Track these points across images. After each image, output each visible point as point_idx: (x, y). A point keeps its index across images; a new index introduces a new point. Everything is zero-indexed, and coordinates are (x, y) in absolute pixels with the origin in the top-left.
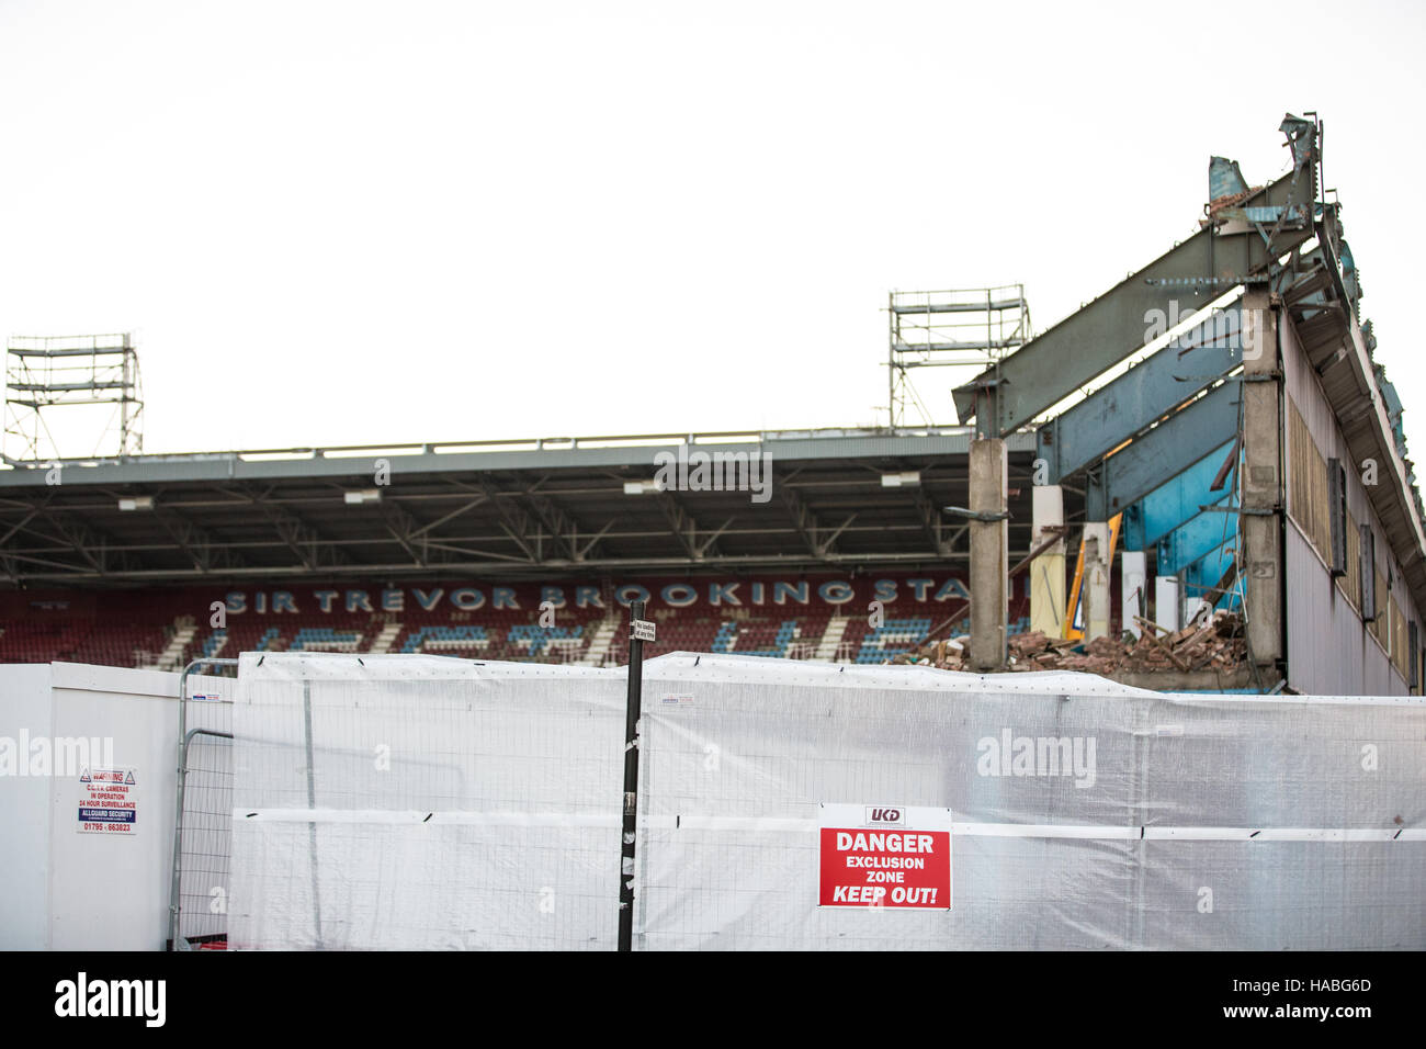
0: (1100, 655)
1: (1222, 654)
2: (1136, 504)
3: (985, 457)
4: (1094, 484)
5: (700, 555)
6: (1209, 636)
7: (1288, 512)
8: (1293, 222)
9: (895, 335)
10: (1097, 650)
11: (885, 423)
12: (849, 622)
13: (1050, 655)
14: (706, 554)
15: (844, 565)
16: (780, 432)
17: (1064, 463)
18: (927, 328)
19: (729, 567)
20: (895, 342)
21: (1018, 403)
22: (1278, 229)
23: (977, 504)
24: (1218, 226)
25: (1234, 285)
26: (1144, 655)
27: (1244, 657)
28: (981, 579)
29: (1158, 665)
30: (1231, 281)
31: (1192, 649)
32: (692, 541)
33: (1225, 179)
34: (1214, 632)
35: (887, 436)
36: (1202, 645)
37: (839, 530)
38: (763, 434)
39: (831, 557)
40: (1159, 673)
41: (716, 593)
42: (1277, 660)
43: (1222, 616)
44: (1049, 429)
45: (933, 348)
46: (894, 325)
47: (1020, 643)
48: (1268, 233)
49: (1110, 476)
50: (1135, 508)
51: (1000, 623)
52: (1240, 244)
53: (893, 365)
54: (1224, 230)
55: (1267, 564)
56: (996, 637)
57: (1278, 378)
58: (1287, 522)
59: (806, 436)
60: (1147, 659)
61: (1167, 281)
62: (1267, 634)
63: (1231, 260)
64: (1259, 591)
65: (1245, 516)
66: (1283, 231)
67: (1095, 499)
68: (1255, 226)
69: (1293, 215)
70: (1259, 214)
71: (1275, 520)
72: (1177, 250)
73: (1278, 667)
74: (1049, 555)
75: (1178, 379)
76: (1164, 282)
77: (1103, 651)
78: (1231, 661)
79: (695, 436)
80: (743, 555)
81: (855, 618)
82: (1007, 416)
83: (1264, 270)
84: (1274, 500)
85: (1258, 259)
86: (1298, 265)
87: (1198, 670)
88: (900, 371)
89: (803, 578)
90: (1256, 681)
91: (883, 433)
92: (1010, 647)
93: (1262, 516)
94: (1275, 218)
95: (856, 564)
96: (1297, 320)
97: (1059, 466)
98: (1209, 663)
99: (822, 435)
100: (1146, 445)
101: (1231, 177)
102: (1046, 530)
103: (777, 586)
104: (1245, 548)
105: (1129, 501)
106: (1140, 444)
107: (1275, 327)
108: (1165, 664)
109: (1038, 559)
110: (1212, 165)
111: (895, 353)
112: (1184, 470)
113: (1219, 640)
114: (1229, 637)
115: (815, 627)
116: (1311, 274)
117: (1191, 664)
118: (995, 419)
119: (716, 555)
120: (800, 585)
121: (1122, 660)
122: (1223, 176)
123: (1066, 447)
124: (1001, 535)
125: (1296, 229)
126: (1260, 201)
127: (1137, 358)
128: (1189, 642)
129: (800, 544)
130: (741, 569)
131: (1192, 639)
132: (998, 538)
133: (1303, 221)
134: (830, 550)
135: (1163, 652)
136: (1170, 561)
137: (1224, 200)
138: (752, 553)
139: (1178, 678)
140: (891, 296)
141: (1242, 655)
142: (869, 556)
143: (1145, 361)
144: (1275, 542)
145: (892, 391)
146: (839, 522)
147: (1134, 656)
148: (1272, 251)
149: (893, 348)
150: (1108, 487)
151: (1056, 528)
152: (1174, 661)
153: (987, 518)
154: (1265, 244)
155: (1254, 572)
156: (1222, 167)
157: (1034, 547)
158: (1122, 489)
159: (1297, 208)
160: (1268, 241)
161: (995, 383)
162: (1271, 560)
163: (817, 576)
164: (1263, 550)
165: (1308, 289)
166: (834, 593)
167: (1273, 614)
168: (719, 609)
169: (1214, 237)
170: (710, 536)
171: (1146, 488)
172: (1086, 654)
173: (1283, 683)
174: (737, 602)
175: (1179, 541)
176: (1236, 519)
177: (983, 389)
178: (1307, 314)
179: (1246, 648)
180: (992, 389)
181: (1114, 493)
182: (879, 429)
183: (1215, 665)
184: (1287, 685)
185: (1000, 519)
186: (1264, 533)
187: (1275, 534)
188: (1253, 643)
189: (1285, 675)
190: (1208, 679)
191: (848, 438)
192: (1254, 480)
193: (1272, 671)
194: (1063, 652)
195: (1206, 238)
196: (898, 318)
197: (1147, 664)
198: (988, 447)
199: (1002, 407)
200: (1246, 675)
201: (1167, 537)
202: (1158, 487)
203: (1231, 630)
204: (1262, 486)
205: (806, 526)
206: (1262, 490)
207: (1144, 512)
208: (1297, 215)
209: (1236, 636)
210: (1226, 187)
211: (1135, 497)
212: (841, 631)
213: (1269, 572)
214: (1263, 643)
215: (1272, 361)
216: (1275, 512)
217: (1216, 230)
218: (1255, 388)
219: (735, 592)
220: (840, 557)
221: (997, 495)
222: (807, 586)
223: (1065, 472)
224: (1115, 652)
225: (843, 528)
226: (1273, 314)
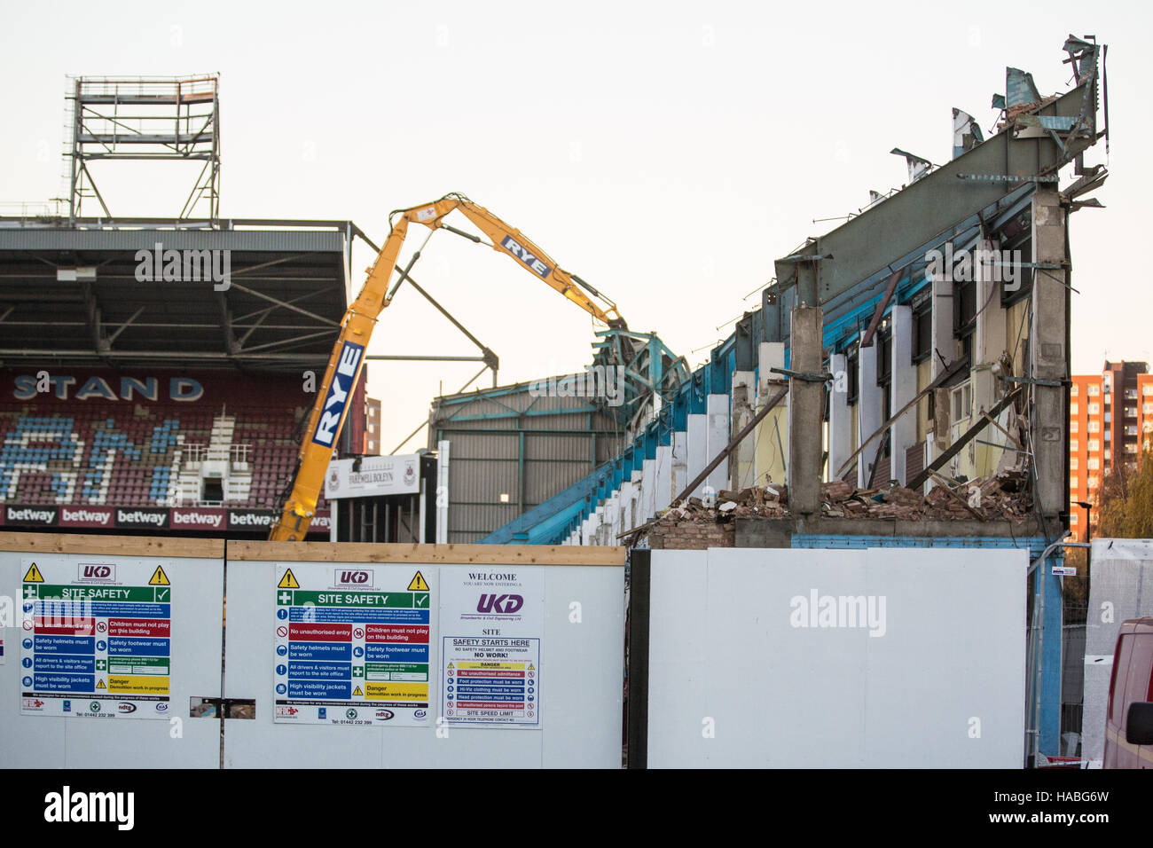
0: (901, 504)
1: (1010, 506)
3: (808, 324)
8: (1083, 131)
10: (898, 499)
13: (856, 503)
21: (834, 276)
22: (1073, 138)
24: (1017, 130)
25: (1026, 183)
26: (945, 505)
27: (1031, 509)
29: (959, 513)
30: (1023, 179)
31: (984, 501)
33: (1019, 89)
34: (999, 486)
40: (959, 521)
42: (1060, 513)
43: (1009, 472)
48: (1063, 139)
52: (1033, 147)
54: (1022, 134)
55: (1054, 429)
56: (816, 485)
57: (1066, 267)
60: (947, 509)
61: (976, 177)
62: (1053, 490)
63: (1023, 161)
64: (1047, 452)
66: (1075, 139)
68: (1050, 132)
70: (1051, 123)
71: (1062, 390)
73: (1061, 520)
76: (973, 177)
78: (1019, 512)
82: (824, 287)
83: (1053, 171)
84: (1062, 374)
87: (993, 519)
90: (1042, 531)
93: (1052, 387)
94: (1068, 127)
98: (1002, 514)
101: (1025, 87)
104: (1036, 415)
107: (1062, 222)
108: (964, 513)
110: (1009, 75)
113: (1005, 494)
114: (1015, 491)
117: (987, 514)
118: (816, 289)
121: (925, 509)
122: (1018, 86)
124: (820, 395)
125: (1083, 138)
126: (1052, 110)
132: (819, 397)
133: (1090, 132)
135: (963, 503)
137: (1020, 108)
139: (977, 526)
141: (1028, 505)
144: (1061, 410)
147: (935, 506)
148: (1067, 155)
152: (972, 511)
153: (810, 379)
154: (1059, 150)
155: (1044, 435)
156: (1016, 76)
159: (1082, 119)
160: (1064, 148)
162: (1057, 425)
164: (1051, 417)
167: (1058, 472)
169: (1013, 140)
172: (887, 502)
173: (1066, 533)
179: (1032, 501)
183: (1007, 516)
185: (821, 380)
186: (1052, 401)
187: (1061, 404)
188: (1040, 497)
189: (1067, 526)
190: (1002, 528)
192: (1045, 356)
193: (1056, 522)
194: (865, 499)
195: (1004, 140)
197: (947, 513)
198: (810, 314)
199: (821, 279)
200: (1034, 525)
204: (1050, 361)
206: (1050, 364)
210: (1021, 96)
213: (1055, 436)
214: (1050, 498)
215: (1061, 252)
216: (1063, 383)
217: (1015, 133)
218: (1046, 274)
221: (818, 358)
224: (917, 502)
226: (1062, 210)
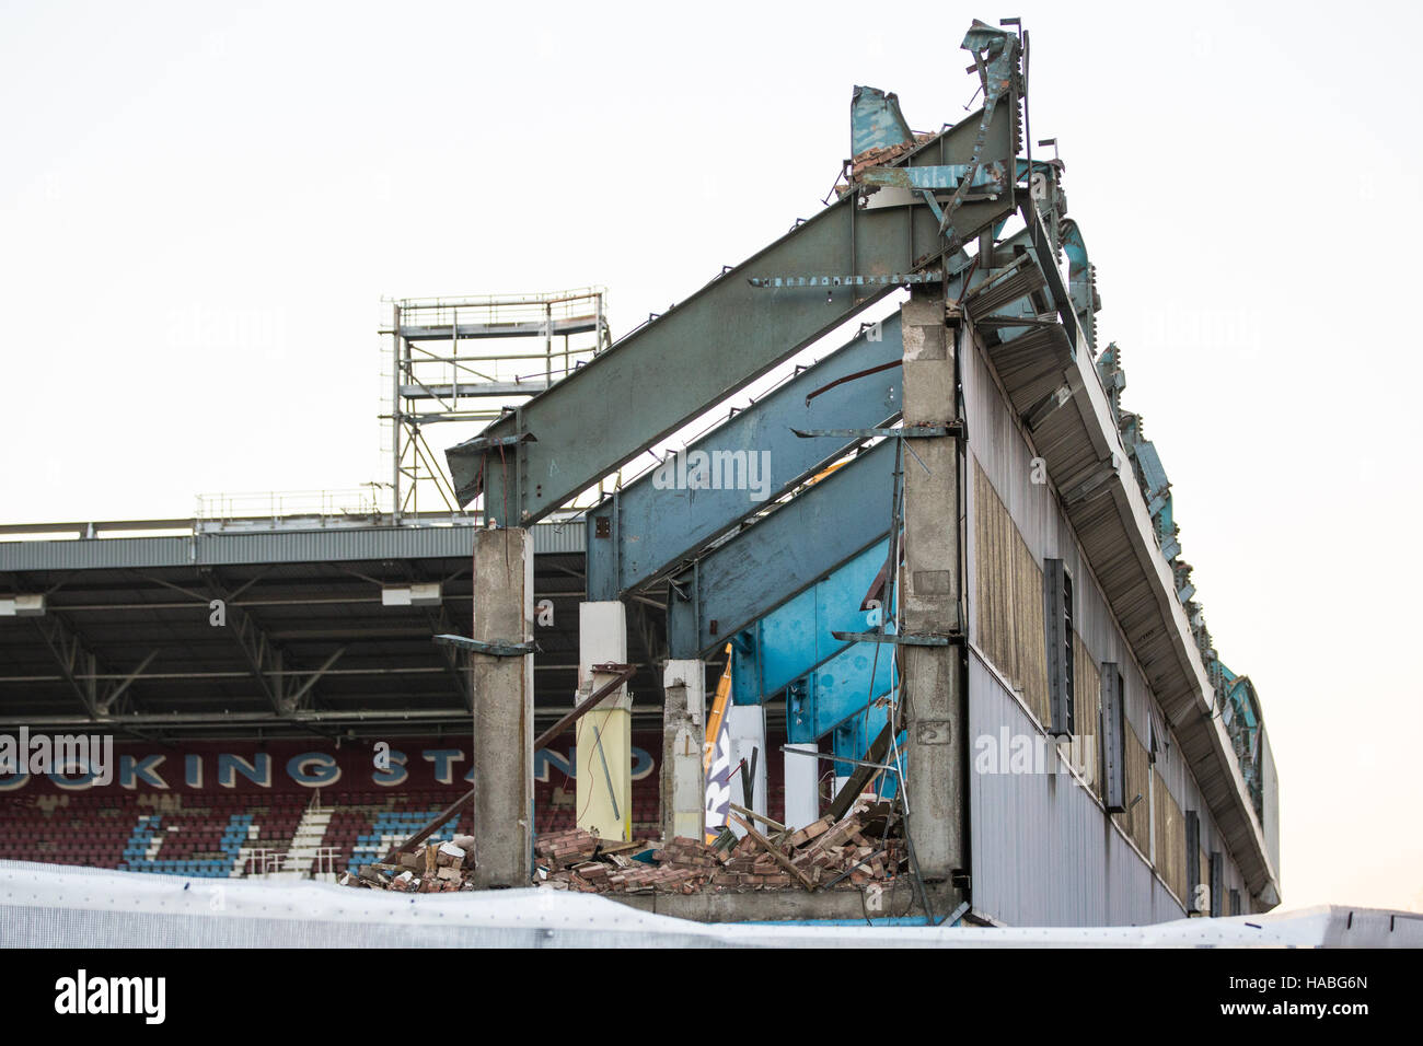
0: (678, 866)
1: (870, 864)
2: (749, 631)
3: (497, 557)
4: (681, 599)
5: (105, 712)
6: (850, 835)
7: (972, 642)
8: (982, 188)
9: (402, 372)
10: (673, 858)
11: (386, 505)
12: (334, 816)
13: (600, 866)
14: (112, 711)
15: (325, 728)
16: (226, 521)
17: (628, 566)
18: (451, 361)
19: (147, 730)
20: (402, 383)
21: (551, 470)
22: (958, 200)
23: (486, 630)
24: (865, 195)
25: (890, 288)
26: (747, 865)
27: (903, 868)
28: (491, 748)
29: (768, 880)
30: (884, 281)
31: (822, 855)
32: (92, 689)
33: (877, 122)
34: (857, 828)
35: (389, 529)
36: (839, 849)
37: (317, 674)
38: (199, 525)
39: (304, 716)
40: (771, 892)
41: (130, 770)
42: (955, 872)
43: (869, 803)
44: (604, 514)
45: (461, 392)
46: (402, 356)
47: (553, 847)
48: (943, 206)
49: (705, 587)
50: (748, 638)
51: (522, 816)
52: (901, 222)
53: (399, 418)
54: (875, 201)
55: (939, 723)
56: (515, 837)
57: (957, 433)
58: (970, 654)
59: (265, 527)
60: (751, 872)
61: (784, 281)
62: (940, 832)
63: (884, 248)
64: (926, 765)
65: (905, 649)
66: (965, 204)
67: (681, 623)
68: (922, 195)
69: (981, 177)
70: (929, 177)
71: (952, 652)
72: (801, 231)
73: (957, 883)
74: (602, 710)
75: (800, 435)
76: (778, 282)
77: (683, 859)
78: (884, 874)
79: (98, 526)
80: (170, 712)
81: (343, 809)
82: (532, 491)
83: (935, 264)
84: (951, 623)
85: (927, 248)
86: (991, 259)
87: (831, 887)
88: (410, 428)
89: (263, 747)
90: (922, 906)
91: (384, 523)
92: (537, 853)
93: (931, 647)
94: (954, 183)
95: (345, 725)
96: (988, 339)
97: (621, 572)
98: (848, 878)
99: (291, 526)
100: (761, 539)
101: (886, 119)
102: (600, 670)
103: (223, 760)
104: (904, 700)
105: (735, 625)
106: (750, 538)
107: (952, 354)
108: (779, 879)
109: (588, 715)
110: (856, 100)
111: (403, 401)
112: (824, 577)
113: (864, 842)
114: (880, 836)
115: (281, 823)
116: (1009, 270)
117: (821, 879)
118: (514, 497)
119: (129, 712)
120: (258, 757)
121: (714, 872)
122: (874, 118)
123: (632, 542)
124: (522, 677)
125: (988, 201)
126: (931, 155)
127: (741, 400)
128: (817, 845)
129: (255, 695)
130: (167, 733)
131: (822, 840)
132: (519, 682)
133: (998, 188)
134: (302, 705)
135: (777, 861)
136: (805, 719)
137: (875, 155)
138: (183, 709)
139: (801, 901)
140: (398, 310)
141: (900, 864)
142: (362, 715)
143: (756, 406)
144: (952, 687)
145: (398, 459)
146: (314, 662)
147: (731, 867)
148: (949, 233)
149: (399, 392)
150: (702, 605)
151: (616, 667)
152: (793, 875)
153: (501, 653)
154: (938, 223)
155: (919, 735)
156: (871, 102)
157: (581, 698)
158: (725, 606)
159: (989, 168)
160: (943, 218)
161: (513, 439)
162: (944, 716)
163: (285, 745)
164: (932, 702)
165: (1007, 294)
166: (310, 771)
167: (950, 803)
168: (134, 794)
169: (859, 213)
170: (119, 682)
171: (762, 606)
172: (656, 863)
173: (964, 907)
174: (163, 785)
175: (822, 689)
176: (889, 652)
177: (496, 449)
178: (1007, 334)
179: (906, 854)
180: (510, 450)
181: (713, 612)
182: (378, 517)
183: (858, 880)
184: (970, 910)
185: (521, 654)
186: (934, 676)
187: (951, 676)
188: (917, 847)
189: (967, 895)
190: (847, 902)
191: (330, 531)
192: (919, 592)
193: (948, 889)
194: (620, 860)
195: (846, 214)
196: (409, 347)
197: (751, 879)
198: (502, 541)
199: (524, 478)
200: (905, 896)
201: (801, 682)
202: (781, 604)
203: (886, 827)
204: (929, 601)
205: (265, 667)
206: (930, 607)
207: (762, 643)
208: (988, 179)
209: (891, 835)
210: (878, 135)
211: (744, 620)
212: (322, 830)
213: (942, 736)
214: (933, 846)
215: (948, 406)
216: (952, 641)
217: (861, 201)
218: (921, 449)
219: (157, 770)
220: (318, 716)
221: (515, 616)
222: (269, 760)
223: (631, 581)
224: (701, 861)
225: (323, 671)
226: (950, 333)
